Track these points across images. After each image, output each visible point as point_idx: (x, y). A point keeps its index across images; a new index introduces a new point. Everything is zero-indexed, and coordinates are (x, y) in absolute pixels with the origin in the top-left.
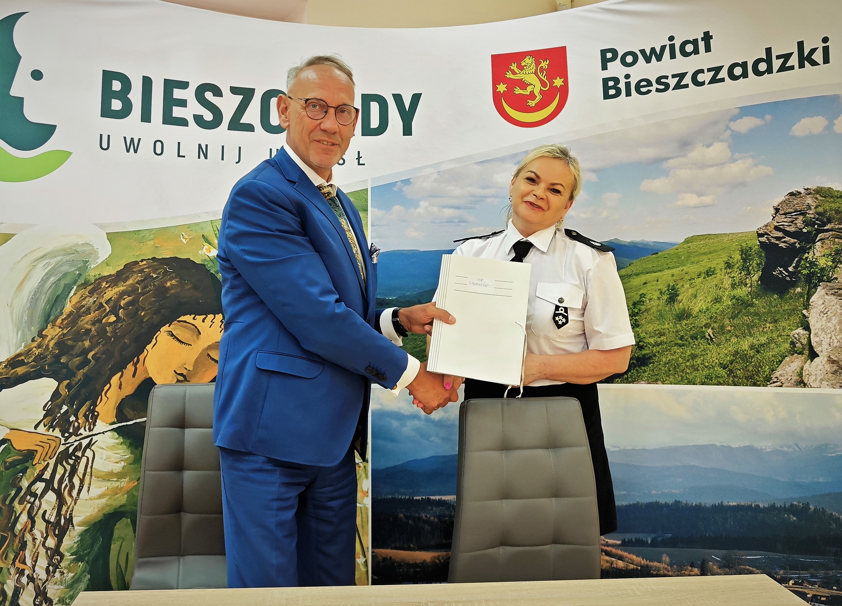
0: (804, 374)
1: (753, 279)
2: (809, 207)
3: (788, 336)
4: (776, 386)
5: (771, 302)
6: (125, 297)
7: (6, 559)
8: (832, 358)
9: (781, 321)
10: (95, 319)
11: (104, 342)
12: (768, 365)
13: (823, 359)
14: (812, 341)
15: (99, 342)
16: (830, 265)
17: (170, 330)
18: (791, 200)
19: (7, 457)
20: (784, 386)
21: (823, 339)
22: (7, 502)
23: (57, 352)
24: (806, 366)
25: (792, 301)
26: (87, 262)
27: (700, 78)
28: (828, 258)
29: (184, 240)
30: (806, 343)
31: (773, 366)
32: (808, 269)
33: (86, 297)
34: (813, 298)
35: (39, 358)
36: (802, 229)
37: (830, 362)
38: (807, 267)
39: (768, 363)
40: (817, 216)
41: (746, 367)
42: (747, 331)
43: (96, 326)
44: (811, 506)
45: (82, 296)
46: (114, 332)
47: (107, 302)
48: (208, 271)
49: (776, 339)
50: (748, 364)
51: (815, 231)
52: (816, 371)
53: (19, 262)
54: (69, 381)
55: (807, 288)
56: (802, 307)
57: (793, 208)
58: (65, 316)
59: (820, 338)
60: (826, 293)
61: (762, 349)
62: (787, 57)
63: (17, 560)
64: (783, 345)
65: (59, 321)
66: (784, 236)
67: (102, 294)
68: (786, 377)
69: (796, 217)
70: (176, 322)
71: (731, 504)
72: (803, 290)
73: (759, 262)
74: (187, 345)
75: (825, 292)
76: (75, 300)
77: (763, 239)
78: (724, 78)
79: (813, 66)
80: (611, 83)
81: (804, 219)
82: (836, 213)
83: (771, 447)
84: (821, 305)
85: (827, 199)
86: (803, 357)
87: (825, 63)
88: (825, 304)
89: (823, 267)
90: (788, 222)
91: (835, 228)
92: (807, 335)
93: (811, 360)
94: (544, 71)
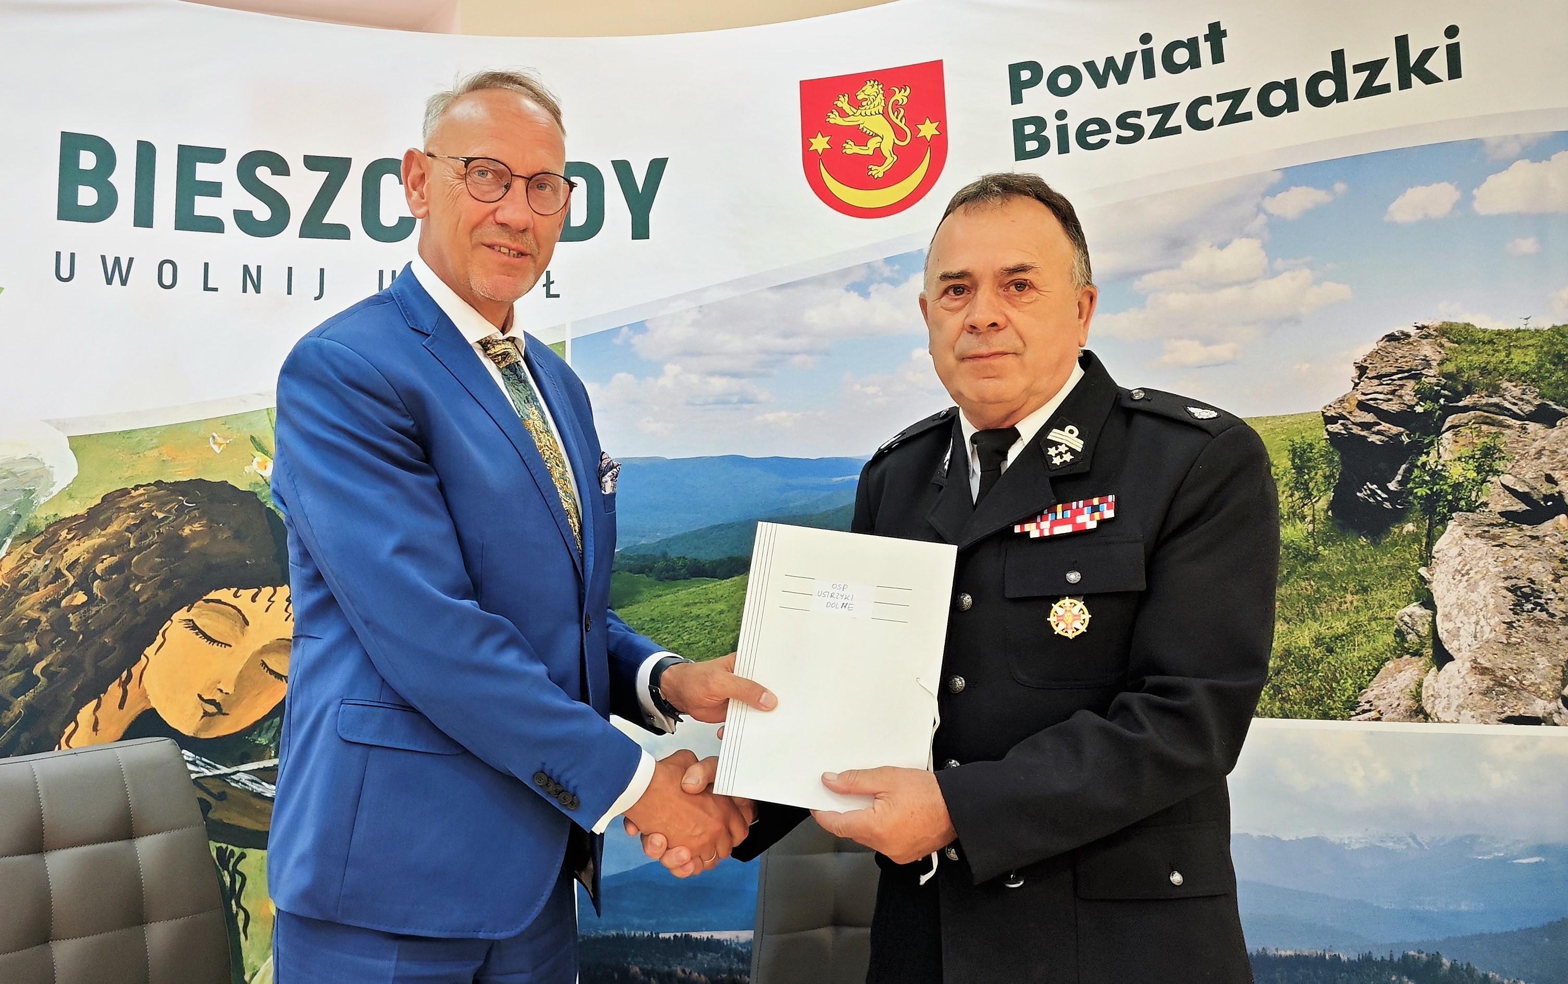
0: (1424, 695)
1: (1317, 506)
2: (1427, 363)
3: (1390, 619)
4: (1369, 719)
5: (1353, 552)
6: (104, 557)
8: (1479, 664)
9: (1375, 589)
10: (47, 600)
11: (63, 642)
12: (1351, 678)
13: (1463, 664)
14: (1439, 630)
15: (55, 642)
16: (1471, 477)
17: (191, 618)
18: (1391, 350)
20: (1383, 720)
21: (1461, 626)
24: (1429, 680)
25: (1397, 550)
26: (31, 492)
27: (1204, 113)
28: (1467, 463)
29: (215, 447)
30: (1426, 633)
31: (1361, 680)
32: (1428, 485)
33: (29, 559)
34: (1440, 544)
36: (1414, 406)
37: (1476, 672)
38: (1425, 482)
39: (1350, 674)
40: (1443, 380)
41: (1307, 681)
42: (1306, 610)
43: (49, 613)
44: (1444, 960)
45: (22, 557)
46: (84, 623)
47: (70, 568)
48: (262, 505)
49: (1366, 626)
50: (1310, 675)
51: (1439, 409)
52: (1449, 688)
55: (1427, 525)
56: (1418, 562)
57: (1395, 365)
59: (1456, 624)
60: (1465, 534)
61: (1339, 645)
62: (1375, 67)
64: (1380, 637)
66: (1378, 421)
67: (60, 553)
68: (1387, 701)
69: (1401, 382)
70: (201, 602)
71: (1283, 953)
72: (1418, 527)
73: (1328, 473)
74: (223, 645)
75: (1464, 532)
76: (8, 565)
77: (1336, 428)
78: (1251, 113)
79: (1427, 84)
80: (1030, 129)
81: (1416, 387)
82: (1482, 374)
83: (1362, 841)
84: (1456, 557)
85: (1464, 346)
86: (1422, 662)
87: (1451, 77)
88: (1463, 557)
89: (1459, 483)
90: (1384, 394)
91: (1479, 403)
92: (1428, 618)
93: (1437, 669)
94: (900, 109)
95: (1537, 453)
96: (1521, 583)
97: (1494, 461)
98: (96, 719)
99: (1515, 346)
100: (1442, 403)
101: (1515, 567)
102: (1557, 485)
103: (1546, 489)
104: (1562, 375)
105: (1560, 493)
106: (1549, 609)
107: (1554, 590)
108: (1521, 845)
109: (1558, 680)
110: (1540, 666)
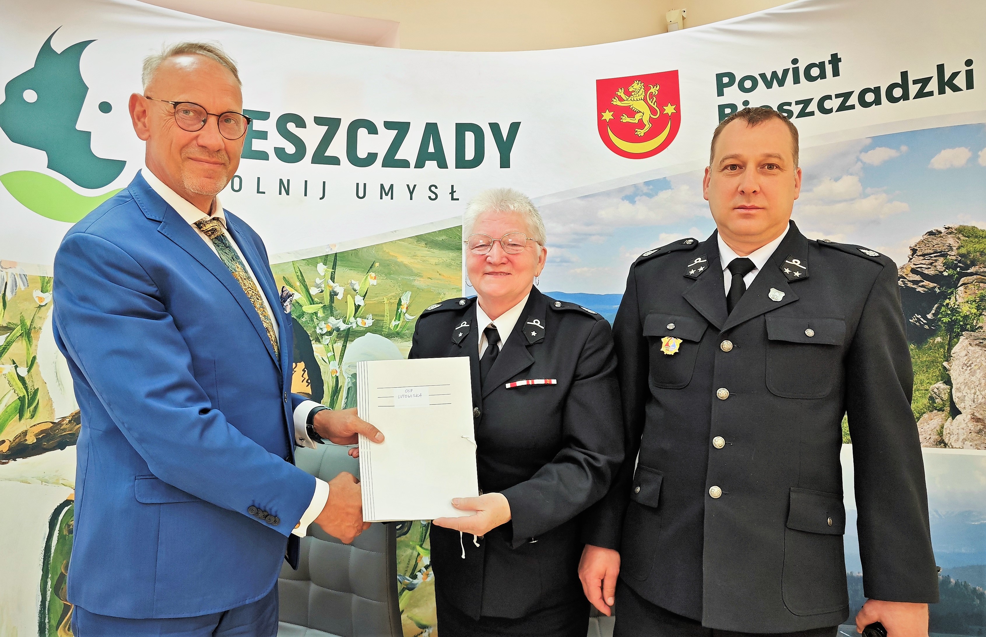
0: (944, 433)
2: (950, 248)
3: (927, 390)
8: (975, 416)
9: (918, 373)
13: (967, 416)
14: (954, 397)
16: (974, 312)
18: (930, 240)
19: (71, 520)
21: (966, 394)
24: (947, 424)
25: (931, 352)
27: (827, 105)
28: (971, 304)
30: (947, 398)
32: (949, 316)
34: (955, 349)
36: (942, 272)
37: (974, 420)
38: (948, 314)
40: (959, 257)
44: (952, 580)
51: (956, 274)
52: (958, 429)
55: (948, 338)
56: (943, 359)
57: (932, 249)
59: (963, 394)
62: (925, 81)
64: (921, 400)
66: (922, 280)
68: (924, 436)
69: (935, 258)
72: (943, 340)
75: (969, 342)
78: (854, 105)
79: (954, 91)
80: (728, 110)
81: (944, 261)
82: (981, 255)
84: (964, 357)
85: (971, 239)
86: (943, 414)
87: (968, 88)
88: (968, 356)
89: (967, 315)
90: (926, 265)
91: (979, 271)
92: (948, 390)
93: (952, 418)
94: (654, 97)
100: (959, 270)
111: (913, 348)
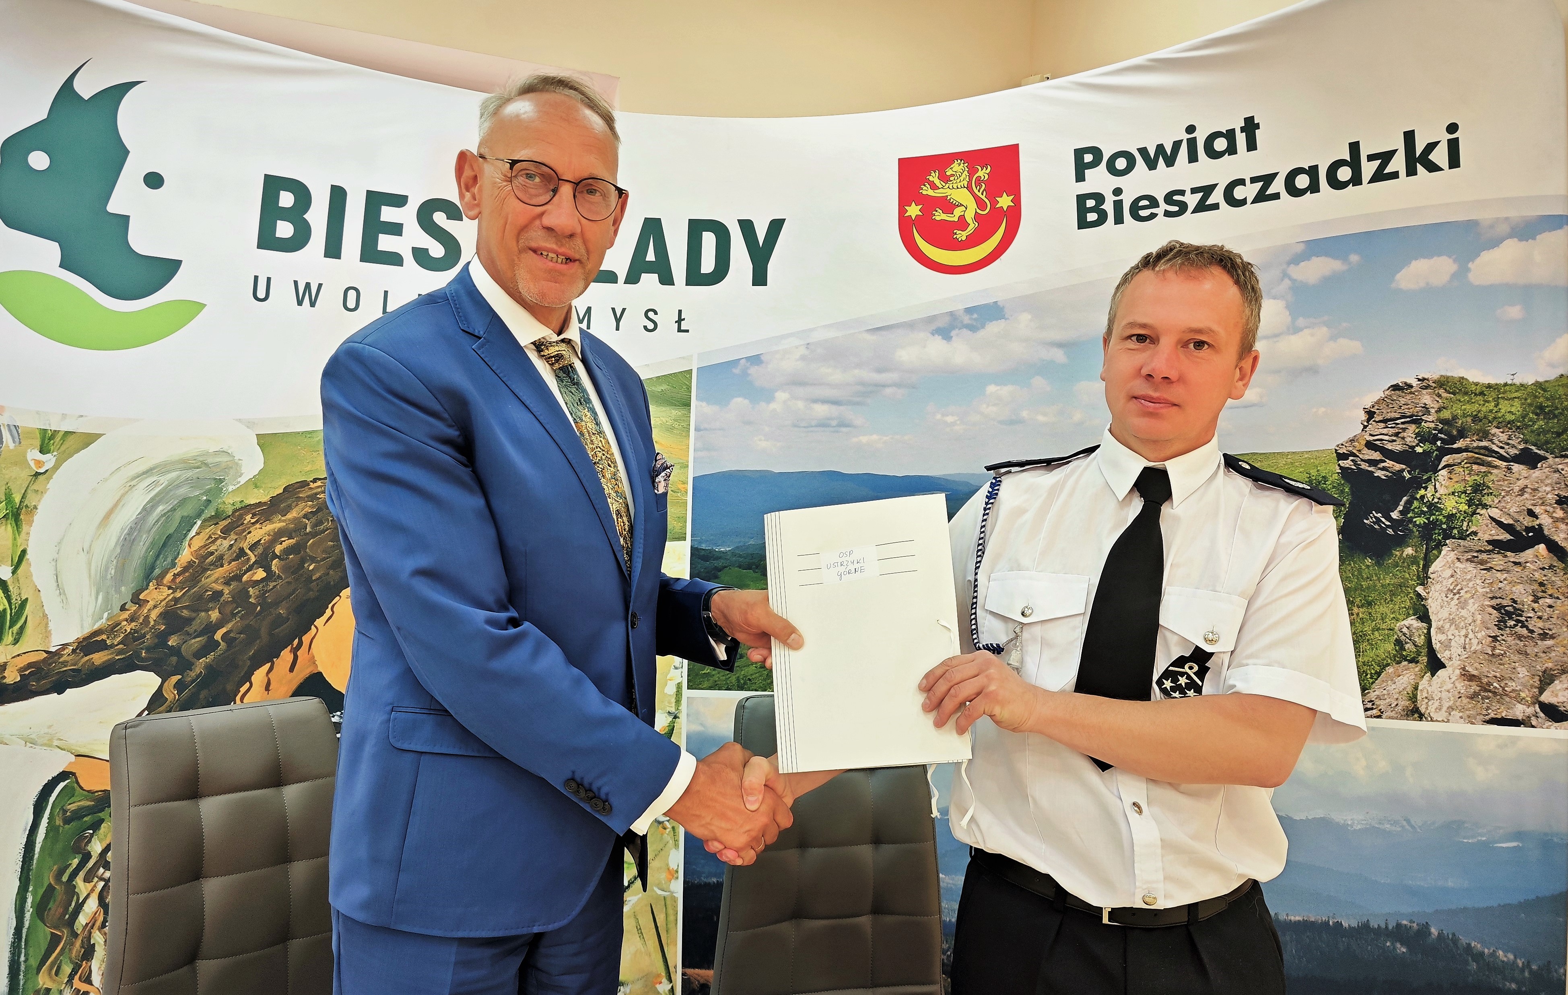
0: (1419, 697)
2: (1426, 410)
5: (1360, 571)
6: (283, 540)
7: (57, 974)
8: (1468, 672)
9: (1378, 603)
10: (230, 575)
11: (243, 612)
13: (1454, 671)
14: (1433, 641)
15: (235, 613)
16: (1463, 510)
18: (1395, 398)
19: (69, 802)
20: (1384, 716)
21: (1452, 637)
22: (65, 878)
23: (162, 629)
24: (1423, 684)
25: (1397, 570)
26: (221, 481)
27: (1239, 193)
28: (1460, 497)
30: (1422, 643)
32: (1425, 515)
33: (216, 539)
34: (1435, 567)
35: (133, 638)
36: (1414, 447)
37: (1465, 678)
38: (1423, 512)
40: (1440, 425)
43: (232, 586)
44: (1433, 929)
45: (210, 537)
46: (262, 596)
47: (252, 548)
49: (1370, 635)
51: (1436, 450)
52: (1441, 692)
53: (106, 480)
54: (180, 677)
55: (1424, 549)
56: (1415, 581)
57: (1398, 411)
58: (179, 569)
59: (1448, 636)
60: (1457, 558)
62: (1386, 157)
63: (77, 977)
64: (1382, 645)
65: (169, 577)
66: (1383, 459)
68: (1387, 701)
69: (1403, 426)
71: (1292, 918)
72: (1416, 552)
75: (1455, 556)
76: (198, 543)
77: (1347, 463)
78: (1279, 193)
79: (1430, 172)
80: (1091, 203)
81: (1417, 431)
82: (1473, 421)
83: (1363, 822)
84: (1449, 578)
85: (1458, 397)
86: (1417, 668)
87: (1451, 167)
88: (1455, 578)
89: (1452, 514)
90: (1390, 436)
91: (1472, 446)
92: (1424, 630)
93: (1431, 674)
94: (982, 184)
95: (1520, 491)
96: (1505, 603)
97: (1483, 496)
98: (269, 681)
99: (1503, 398)
100: (1439, 445)
101: (1500, 588)
102: (1537, 518)
103: (1528, 521)
104: (1543, 424)
105: (1540, 525)
106: (1529, 625)
107: (1533, 610)
108: (1501, 831)
109: (1536, 687)
110: (1521, 675)
111: (1370, 564)
